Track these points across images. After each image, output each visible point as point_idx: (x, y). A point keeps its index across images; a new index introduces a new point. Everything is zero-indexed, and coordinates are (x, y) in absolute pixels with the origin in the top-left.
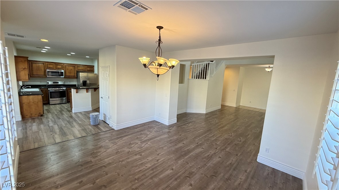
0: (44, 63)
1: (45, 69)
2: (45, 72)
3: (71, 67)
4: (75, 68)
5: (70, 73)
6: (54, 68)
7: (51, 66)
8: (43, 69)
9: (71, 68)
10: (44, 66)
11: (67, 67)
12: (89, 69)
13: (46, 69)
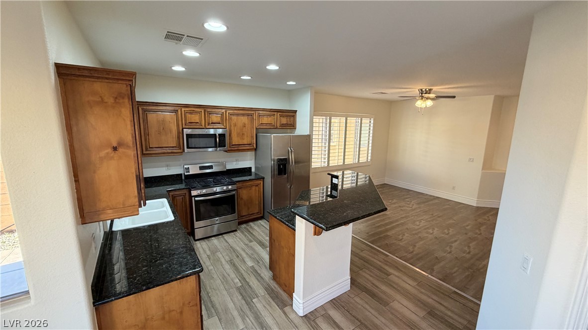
0: (177, 111)
1: (181, 129)
2: (179, 138)
3: (242, 118)
4: (252, 120)
5: (241, 135)
6: (203, 124)
7: (195, 118)
8: (174, 128)
9: (245, 119)
10: (177, 120)
11: (234, 118)
12: (284, 121)
13: (183, 129)
